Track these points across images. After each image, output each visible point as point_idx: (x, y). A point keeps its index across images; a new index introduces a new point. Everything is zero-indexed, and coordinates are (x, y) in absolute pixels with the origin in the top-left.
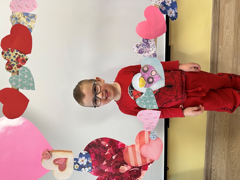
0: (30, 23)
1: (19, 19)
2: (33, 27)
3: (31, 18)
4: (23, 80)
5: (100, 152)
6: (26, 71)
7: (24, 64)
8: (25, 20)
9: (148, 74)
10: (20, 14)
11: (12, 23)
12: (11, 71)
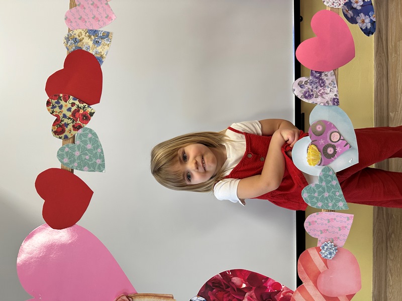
0: (100, 47)
1: (81, 41)
2: (104, 56)
3: (102, 38)
4: (83, 154)
5: (229, 300)
6: (90, 135)
7: (86, 123)
8: (91, 43)
9: (325, 139)
10: (82, 32)
11: (68, 49)
12: (63, 136)
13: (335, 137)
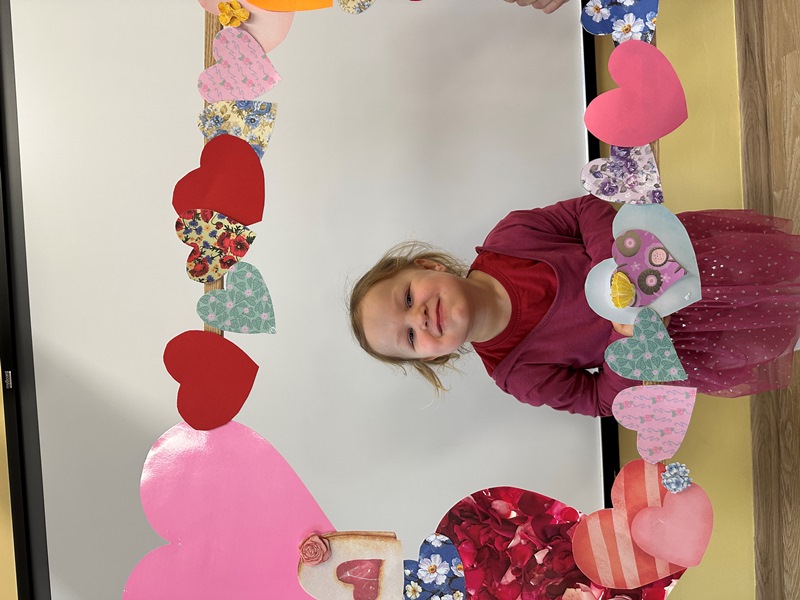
0: (257, 129)
1: (225, 120)
2: (265, 142)
3: (260, 114)
4: (239, 306)
5: (490, 539)
6: (249, 275)
7: (242, 256)
8: (242, 123)
9: (641, 261)
10: (227, 105)
11: (205, 135)
12: (205, 277)
13: (659, 257)
